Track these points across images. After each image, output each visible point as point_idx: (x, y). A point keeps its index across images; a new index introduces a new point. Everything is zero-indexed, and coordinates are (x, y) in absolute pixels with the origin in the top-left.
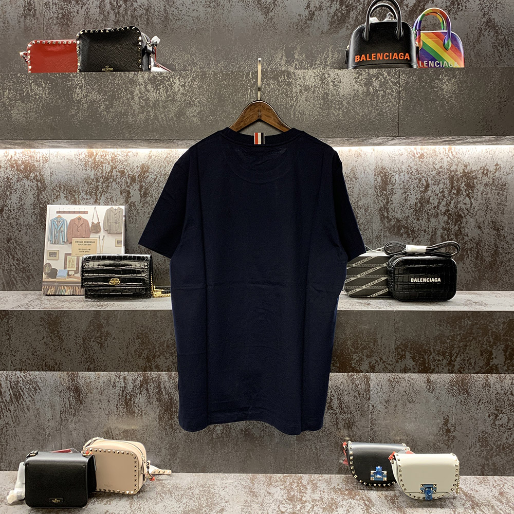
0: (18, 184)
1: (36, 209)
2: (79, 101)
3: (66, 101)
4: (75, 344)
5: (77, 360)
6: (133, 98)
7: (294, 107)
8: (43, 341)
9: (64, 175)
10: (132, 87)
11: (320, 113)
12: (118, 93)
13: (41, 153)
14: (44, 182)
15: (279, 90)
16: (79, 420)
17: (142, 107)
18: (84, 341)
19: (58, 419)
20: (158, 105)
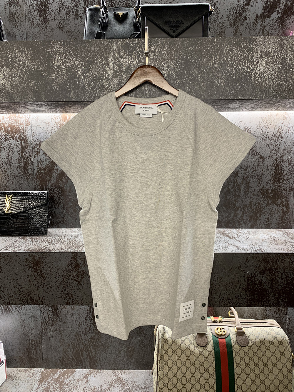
0: (6, 143)
1: (21, 163)
2: (59, 67)
3: (46, 66)
4: (55, 282)
5: (57, 295)
6: (107, 64)
7: (254, 71)
8: (28, 279)
9: (43, 135)
10: (106, 54)
11: (279, 76)
12: (94, 59)
13: (24, 118)
14: (27, 141)
15: (241, 55)
16: (56, 329)
17: (116, 72)
18: (63, 279)
19: (39, 328)
20: (130, 70)
